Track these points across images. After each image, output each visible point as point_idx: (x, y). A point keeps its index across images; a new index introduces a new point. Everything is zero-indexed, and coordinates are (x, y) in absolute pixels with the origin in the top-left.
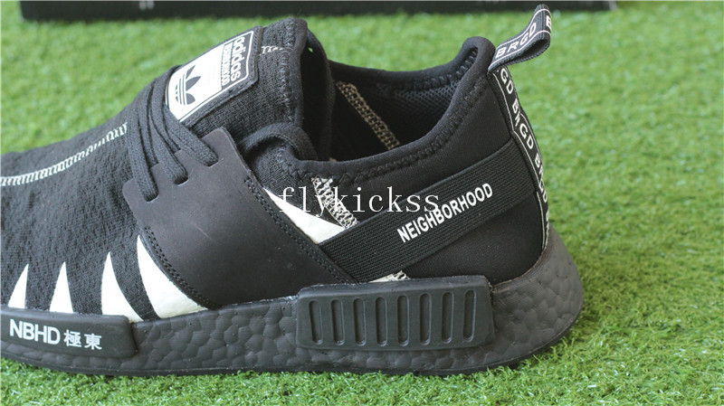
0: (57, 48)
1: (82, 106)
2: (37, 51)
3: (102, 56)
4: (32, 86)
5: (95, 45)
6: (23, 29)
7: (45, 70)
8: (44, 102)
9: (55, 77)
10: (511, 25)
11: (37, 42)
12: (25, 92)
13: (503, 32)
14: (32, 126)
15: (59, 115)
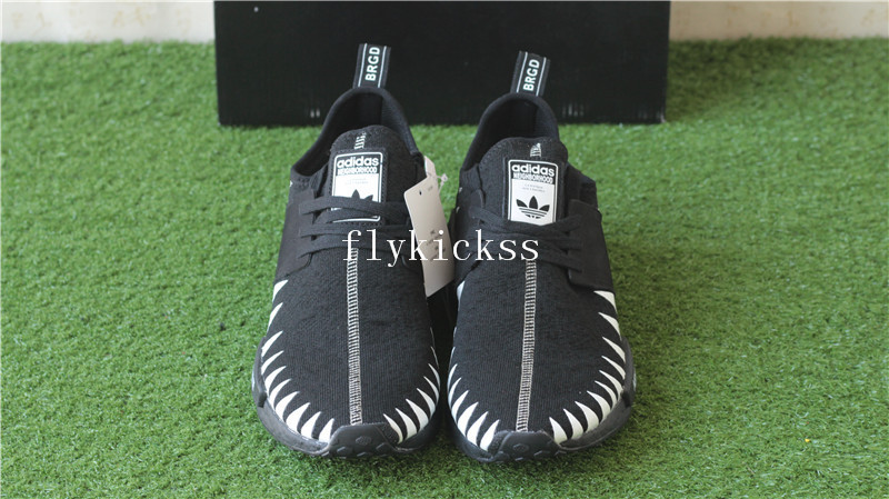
0: (249, 146)
1: (277, 188)
2: (234, 148)
3: (285, 152)
4: (237, 173)
5: (278, 143)
6: (222, 132)
7: (243, 162)
8: (249, 185)
9: (252, 167)
10: (587, 133)
11: (233, 141)
12: (232, 177)
13: (582, 138)
14: (244, 202)
15: (261, 195)
